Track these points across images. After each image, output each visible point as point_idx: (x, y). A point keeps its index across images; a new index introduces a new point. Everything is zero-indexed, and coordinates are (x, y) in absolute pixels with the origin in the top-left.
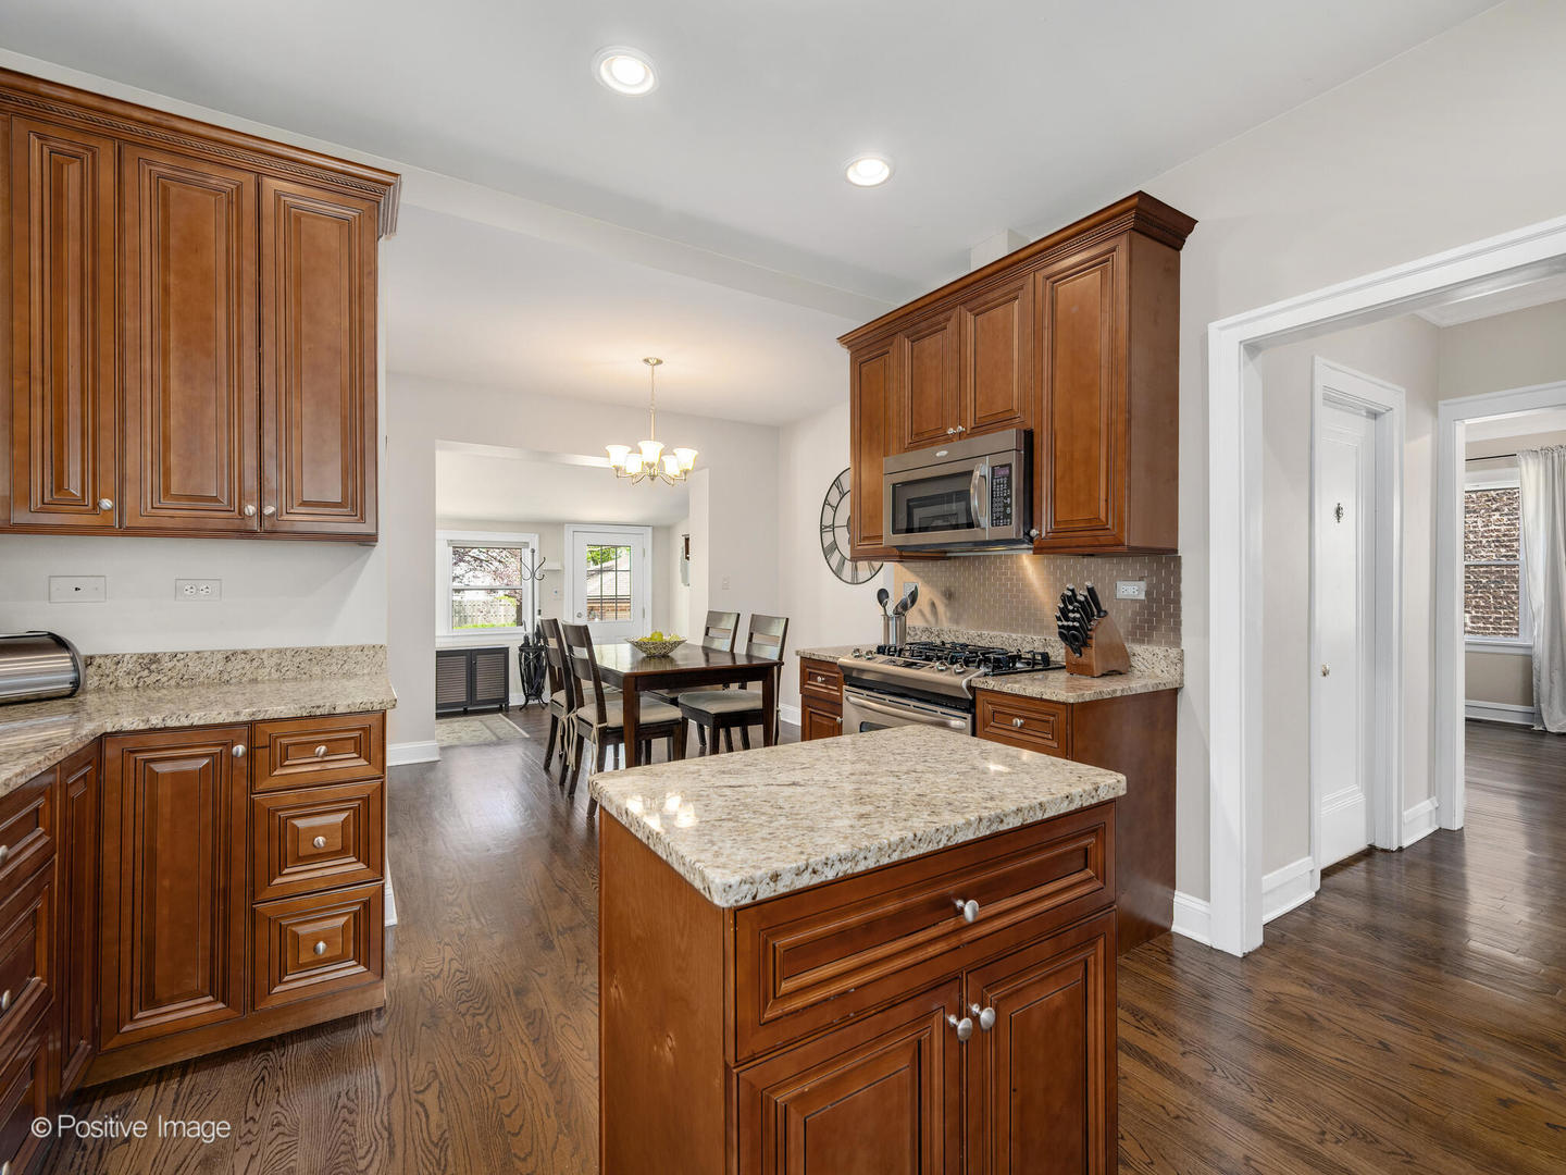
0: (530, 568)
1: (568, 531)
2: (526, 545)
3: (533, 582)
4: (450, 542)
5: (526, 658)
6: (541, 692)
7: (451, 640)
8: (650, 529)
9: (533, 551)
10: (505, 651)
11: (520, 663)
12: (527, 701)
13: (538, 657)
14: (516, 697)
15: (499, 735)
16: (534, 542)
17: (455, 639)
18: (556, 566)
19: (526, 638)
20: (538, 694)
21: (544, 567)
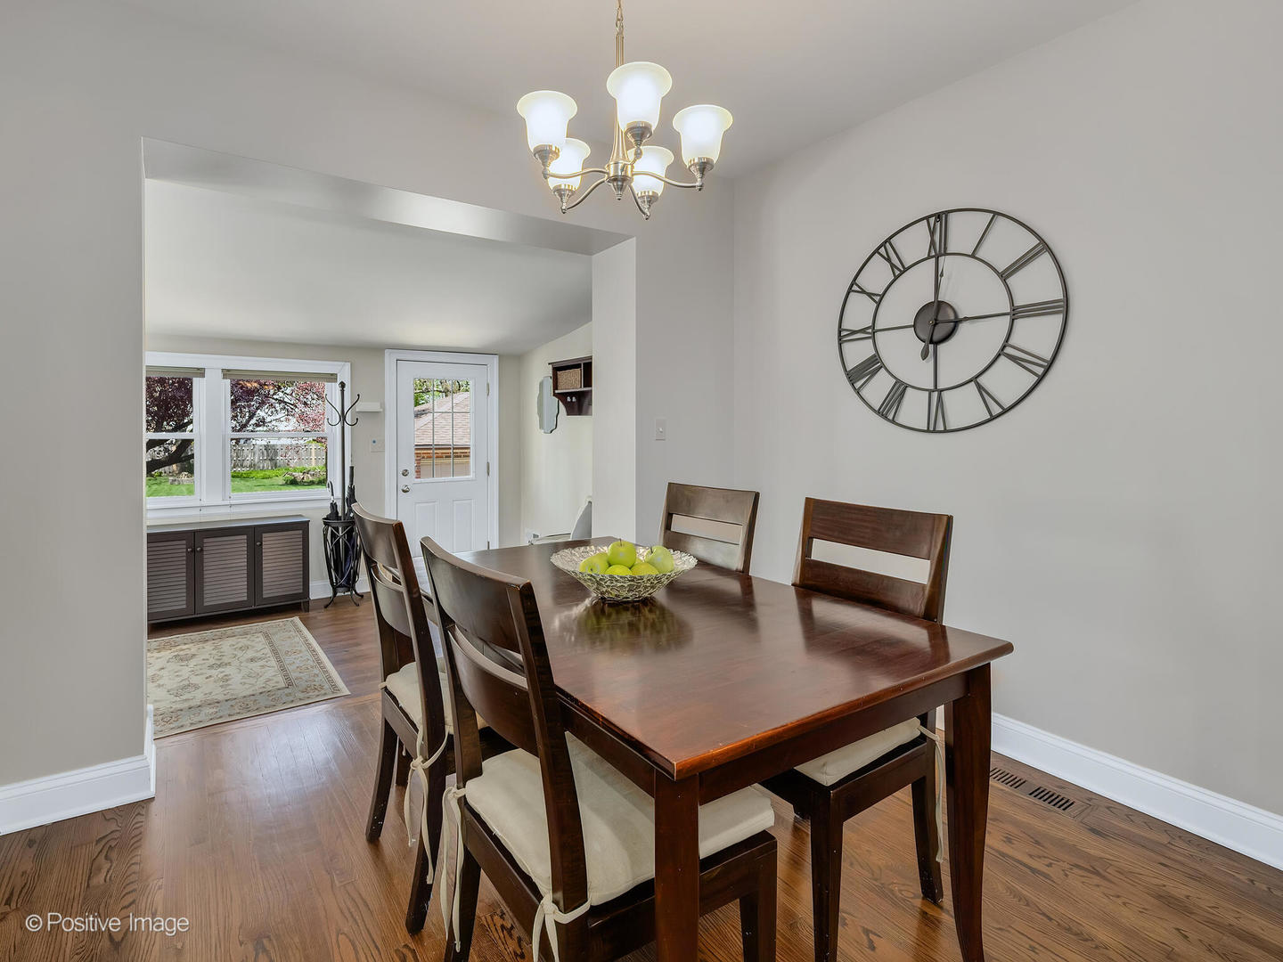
0: (339, 410)
1: (390, 358)
2: (332, 377)
3: (343, 428)
4: (227, 373)
5: (333, 535)
6: (354, 582)
7: (227, 510)
8: (496, 359)
9: (343, 385)
10: (303, 527)
11: (326, 540)
12: (335, 593)
13: (350, 534)
14: (320, 588)
15: (293, 675)
16: (344, 374)
17: (234, 510)
18: (375, 407)
19: (334, 506)
20: (350, 583)
21: (359, 407)
